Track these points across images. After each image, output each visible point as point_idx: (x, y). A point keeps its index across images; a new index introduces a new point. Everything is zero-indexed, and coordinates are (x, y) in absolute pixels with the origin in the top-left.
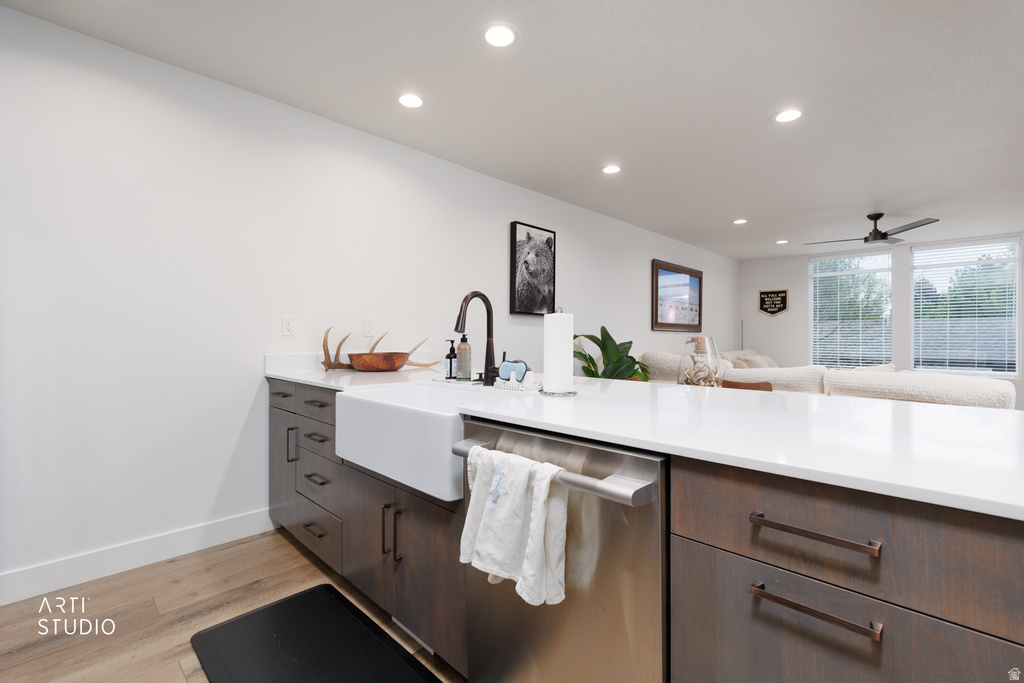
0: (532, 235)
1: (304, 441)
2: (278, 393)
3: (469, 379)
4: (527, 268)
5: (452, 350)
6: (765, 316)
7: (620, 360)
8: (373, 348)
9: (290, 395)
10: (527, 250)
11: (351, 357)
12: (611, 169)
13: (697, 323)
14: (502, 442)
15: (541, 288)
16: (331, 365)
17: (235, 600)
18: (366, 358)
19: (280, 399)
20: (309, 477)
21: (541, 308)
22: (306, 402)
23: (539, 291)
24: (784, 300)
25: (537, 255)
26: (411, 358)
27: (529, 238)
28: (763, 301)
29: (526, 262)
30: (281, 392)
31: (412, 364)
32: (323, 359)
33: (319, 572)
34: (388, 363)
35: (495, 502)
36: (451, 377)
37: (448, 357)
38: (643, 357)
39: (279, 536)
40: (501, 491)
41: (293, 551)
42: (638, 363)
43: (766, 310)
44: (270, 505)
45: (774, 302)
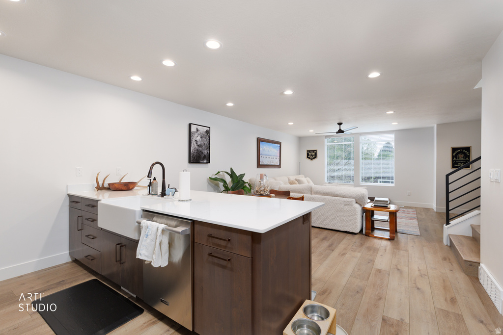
0: (198, 129)
1: (86, 222)
2: (73, 202)
3: (157, 195)
4: (196, 143)
5: (150, 183)
6: (309, 160)
7: (238, 182)
8: (121, 180)
9: (79, 202)
10: (196, 135)
11: (109, 184)
12: (230, 104)
13: (279, 164)
14: (155, 219)
15: (203, 152)
16: (100, 188)
17: (52, 288)
18: (116, 185)
19: (74, 204)
20: (87, 236)
21: (203, 160)
22: (86, 205)
23: (202, 153)
24: (316, 154)
25: (201, 137)
26: (139, 184)
27: (197, 130)
28: (308, 154)
29: (196, 141)
30: (75, 201)
31: (139, 186)
32: (96, 186)
33: (92, 275)
34: (127, 187)
35: (146, 237)
36: (149, 194)
37: (148, 186)
38: (250, 180)
39: (74, 263)
40: (149, 234)
41: (80, 268)
42: (247, 183)
43: (309, 158)
44: (70, 250)
45: (312, 155)
